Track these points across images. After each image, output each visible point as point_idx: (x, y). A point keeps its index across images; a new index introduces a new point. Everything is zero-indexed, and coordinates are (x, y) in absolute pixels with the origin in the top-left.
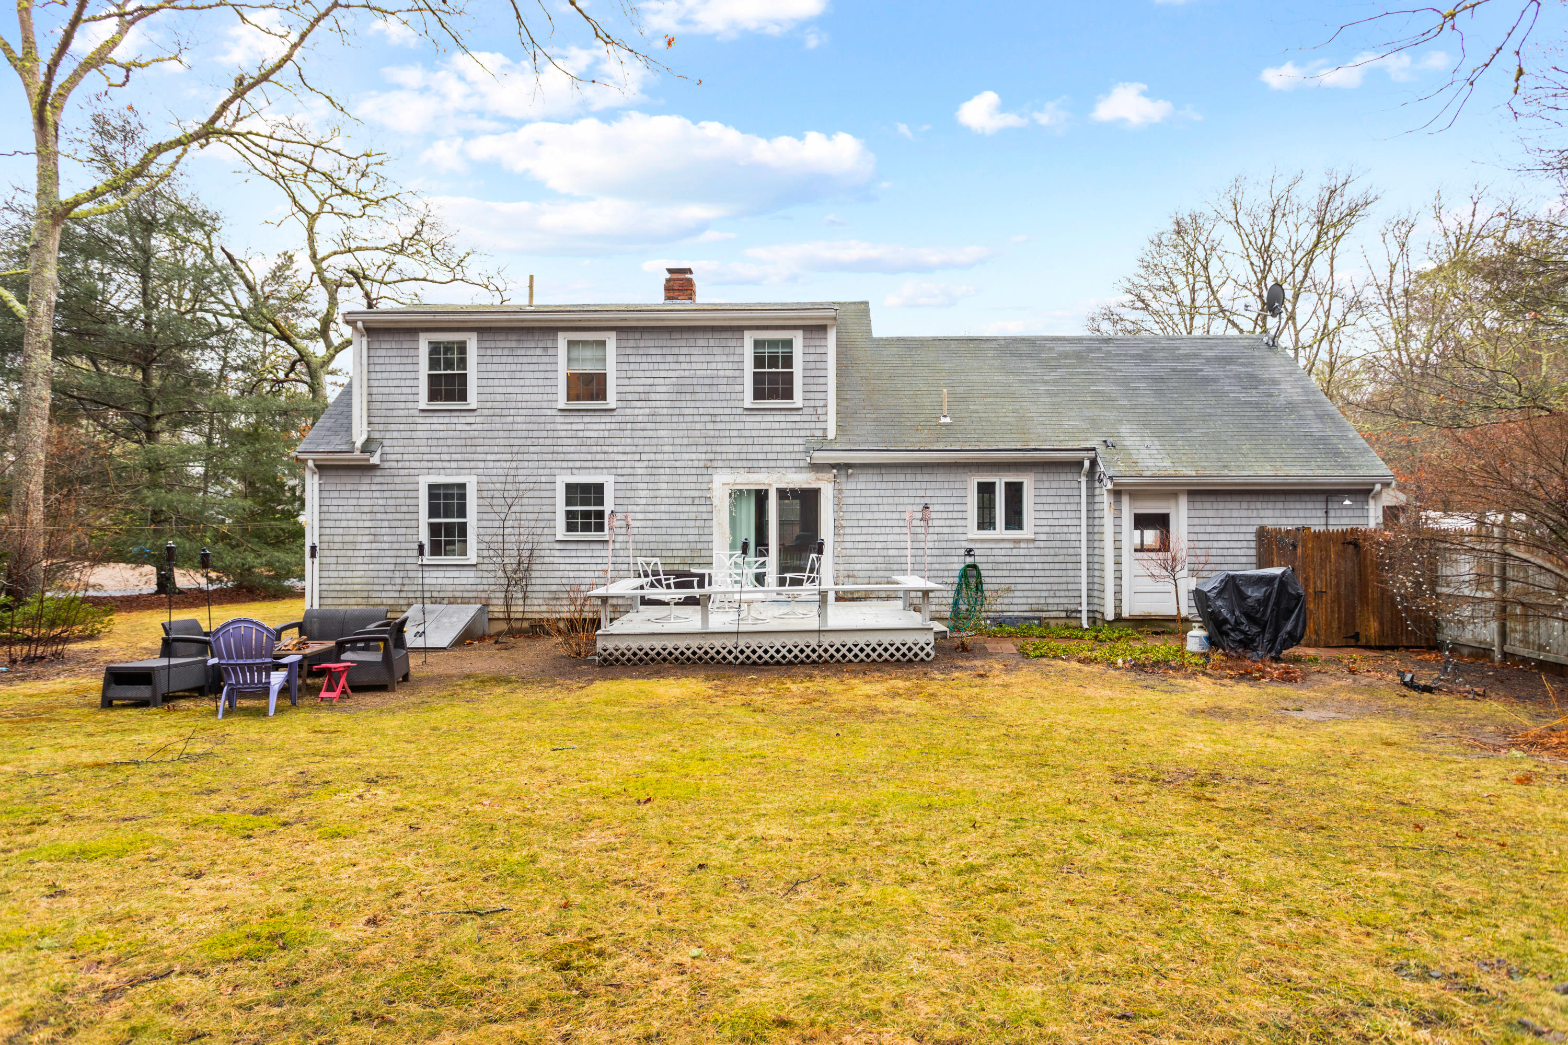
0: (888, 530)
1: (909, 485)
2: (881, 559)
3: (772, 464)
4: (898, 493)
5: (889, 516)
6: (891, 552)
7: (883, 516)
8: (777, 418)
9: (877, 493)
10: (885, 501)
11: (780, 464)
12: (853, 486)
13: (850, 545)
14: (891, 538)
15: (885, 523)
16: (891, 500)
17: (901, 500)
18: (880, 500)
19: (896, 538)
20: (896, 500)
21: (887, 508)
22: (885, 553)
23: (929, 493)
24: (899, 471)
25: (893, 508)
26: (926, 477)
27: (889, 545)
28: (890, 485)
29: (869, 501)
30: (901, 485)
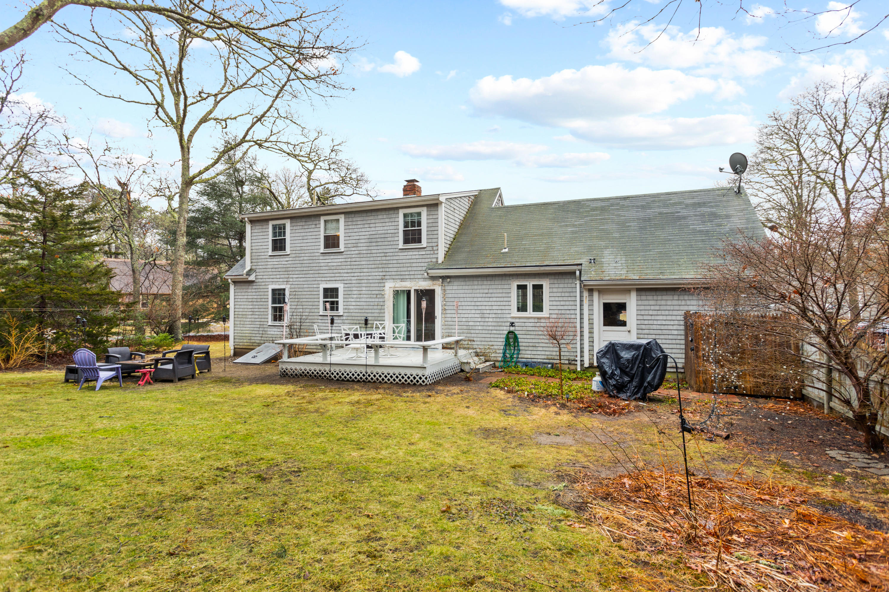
0: (469, 312)
1: (480, 287)
2: (465, 327)
3: (412, 277)
4: (474, 291)
5: (469, 303)
6: (470, 324)
7: (466, 304)
8: (414, 253)
9: (463, 291)
10: (468, 295)
11: (416, 276)
12: (451, 288)
13: (449, 319)
14: (470, 316)
15: (467, 308)
16: (470, 295)
17: (476, 295)
18: (465, 295)
19: (473, 316)
20: (473, 295)
21: (468, 299)
22: (467, 324)
23: (491, 291)
24: (475, 279)
25: (471, 299)
26: (489, 283)
27: (469, 320)
28: (470, 287)
29: (459, 295)
30: (476, 287)
